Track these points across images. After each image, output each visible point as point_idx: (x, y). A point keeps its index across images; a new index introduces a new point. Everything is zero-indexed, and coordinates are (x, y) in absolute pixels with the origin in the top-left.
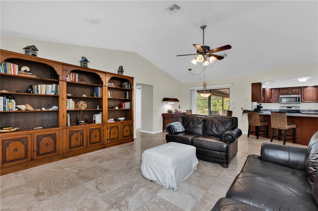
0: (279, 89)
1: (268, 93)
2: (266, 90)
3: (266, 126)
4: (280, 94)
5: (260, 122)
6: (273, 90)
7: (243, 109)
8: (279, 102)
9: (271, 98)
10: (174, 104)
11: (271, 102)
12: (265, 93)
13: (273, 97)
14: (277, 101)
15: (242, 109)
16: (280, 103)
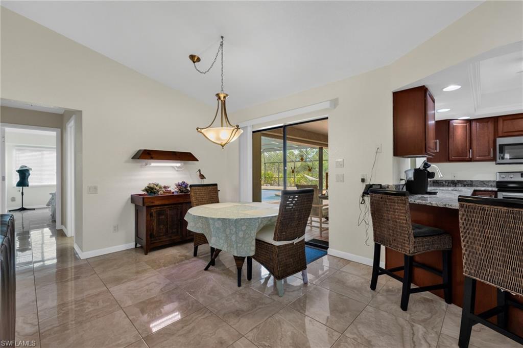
0: (495, 120)
1: (459, 133)
2: (455, 123)
3: (444, 252)
4: (496, 135)
5: (415, 237)
6: (474, 124)
7: (368, 183)
8: (494, 159)
9: (471, 148)
10: (178, 167)
11: (470, 160)
12: (451, 134)
13: (475, 143)
14: (489, 155)
15: (363, 180)
16: (499, 161)
